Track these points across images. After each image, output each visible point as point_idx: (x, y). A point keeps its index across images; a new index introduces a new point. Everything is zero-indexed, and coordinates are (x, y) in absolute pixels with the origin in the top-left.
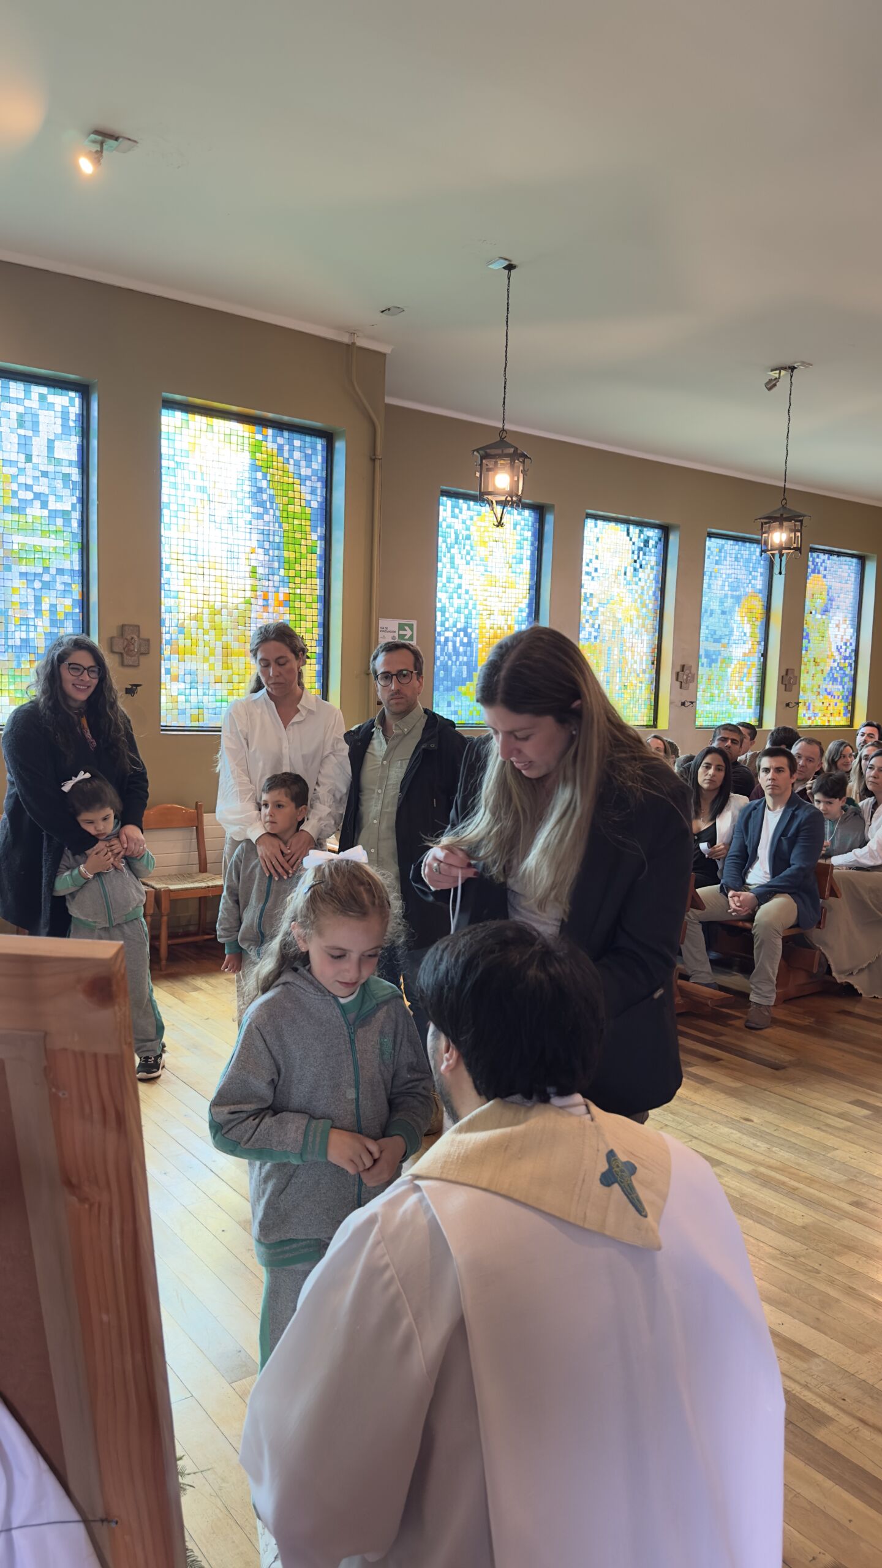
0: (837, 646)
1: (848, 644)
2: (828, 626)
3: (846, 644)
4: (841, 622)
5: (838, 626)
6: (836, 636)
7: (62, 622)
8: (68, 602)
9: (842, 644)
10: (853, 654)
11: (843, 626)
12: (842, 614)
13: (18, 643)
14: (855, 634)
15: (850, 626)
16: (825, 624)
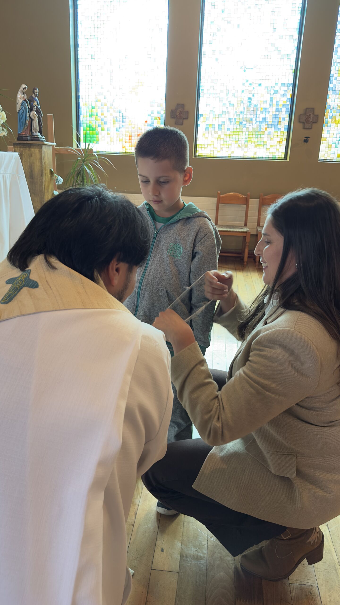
7: (281, 109)
8: (285, 99)
13: (261, 120)
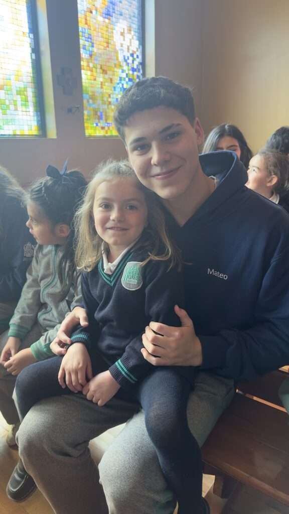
0: (124, 56)
1: (135, 56)
2: (113, 32)
3: (132, 55)
4: (126, 31)
5: (122, 34)
6: (122, 45)
9: (129, 55)
10: (140, 67)
11: (128, 37)
12: (125, 22)
14: (141, 47)
15: (135, 37)
16: (109, 29)
